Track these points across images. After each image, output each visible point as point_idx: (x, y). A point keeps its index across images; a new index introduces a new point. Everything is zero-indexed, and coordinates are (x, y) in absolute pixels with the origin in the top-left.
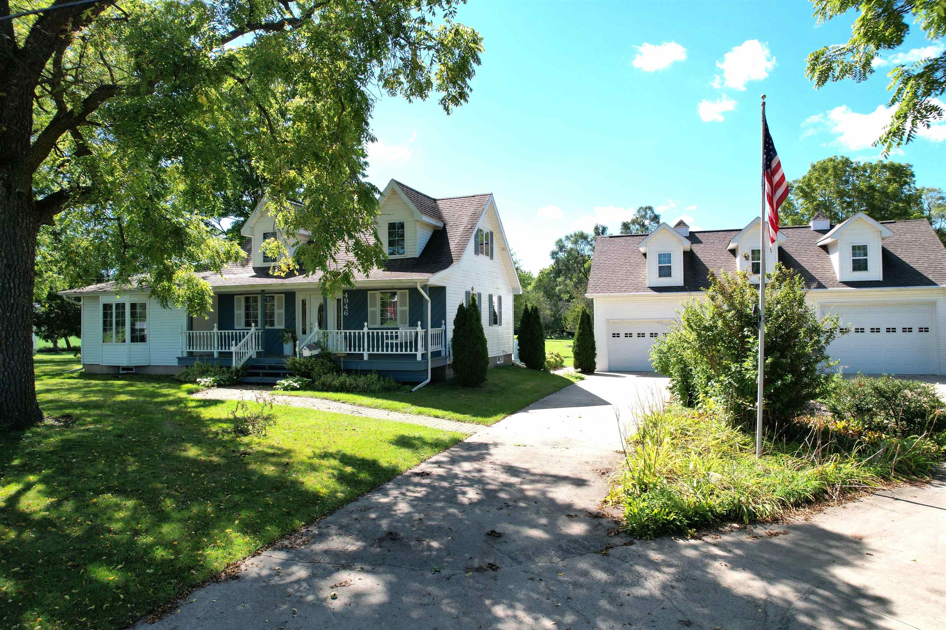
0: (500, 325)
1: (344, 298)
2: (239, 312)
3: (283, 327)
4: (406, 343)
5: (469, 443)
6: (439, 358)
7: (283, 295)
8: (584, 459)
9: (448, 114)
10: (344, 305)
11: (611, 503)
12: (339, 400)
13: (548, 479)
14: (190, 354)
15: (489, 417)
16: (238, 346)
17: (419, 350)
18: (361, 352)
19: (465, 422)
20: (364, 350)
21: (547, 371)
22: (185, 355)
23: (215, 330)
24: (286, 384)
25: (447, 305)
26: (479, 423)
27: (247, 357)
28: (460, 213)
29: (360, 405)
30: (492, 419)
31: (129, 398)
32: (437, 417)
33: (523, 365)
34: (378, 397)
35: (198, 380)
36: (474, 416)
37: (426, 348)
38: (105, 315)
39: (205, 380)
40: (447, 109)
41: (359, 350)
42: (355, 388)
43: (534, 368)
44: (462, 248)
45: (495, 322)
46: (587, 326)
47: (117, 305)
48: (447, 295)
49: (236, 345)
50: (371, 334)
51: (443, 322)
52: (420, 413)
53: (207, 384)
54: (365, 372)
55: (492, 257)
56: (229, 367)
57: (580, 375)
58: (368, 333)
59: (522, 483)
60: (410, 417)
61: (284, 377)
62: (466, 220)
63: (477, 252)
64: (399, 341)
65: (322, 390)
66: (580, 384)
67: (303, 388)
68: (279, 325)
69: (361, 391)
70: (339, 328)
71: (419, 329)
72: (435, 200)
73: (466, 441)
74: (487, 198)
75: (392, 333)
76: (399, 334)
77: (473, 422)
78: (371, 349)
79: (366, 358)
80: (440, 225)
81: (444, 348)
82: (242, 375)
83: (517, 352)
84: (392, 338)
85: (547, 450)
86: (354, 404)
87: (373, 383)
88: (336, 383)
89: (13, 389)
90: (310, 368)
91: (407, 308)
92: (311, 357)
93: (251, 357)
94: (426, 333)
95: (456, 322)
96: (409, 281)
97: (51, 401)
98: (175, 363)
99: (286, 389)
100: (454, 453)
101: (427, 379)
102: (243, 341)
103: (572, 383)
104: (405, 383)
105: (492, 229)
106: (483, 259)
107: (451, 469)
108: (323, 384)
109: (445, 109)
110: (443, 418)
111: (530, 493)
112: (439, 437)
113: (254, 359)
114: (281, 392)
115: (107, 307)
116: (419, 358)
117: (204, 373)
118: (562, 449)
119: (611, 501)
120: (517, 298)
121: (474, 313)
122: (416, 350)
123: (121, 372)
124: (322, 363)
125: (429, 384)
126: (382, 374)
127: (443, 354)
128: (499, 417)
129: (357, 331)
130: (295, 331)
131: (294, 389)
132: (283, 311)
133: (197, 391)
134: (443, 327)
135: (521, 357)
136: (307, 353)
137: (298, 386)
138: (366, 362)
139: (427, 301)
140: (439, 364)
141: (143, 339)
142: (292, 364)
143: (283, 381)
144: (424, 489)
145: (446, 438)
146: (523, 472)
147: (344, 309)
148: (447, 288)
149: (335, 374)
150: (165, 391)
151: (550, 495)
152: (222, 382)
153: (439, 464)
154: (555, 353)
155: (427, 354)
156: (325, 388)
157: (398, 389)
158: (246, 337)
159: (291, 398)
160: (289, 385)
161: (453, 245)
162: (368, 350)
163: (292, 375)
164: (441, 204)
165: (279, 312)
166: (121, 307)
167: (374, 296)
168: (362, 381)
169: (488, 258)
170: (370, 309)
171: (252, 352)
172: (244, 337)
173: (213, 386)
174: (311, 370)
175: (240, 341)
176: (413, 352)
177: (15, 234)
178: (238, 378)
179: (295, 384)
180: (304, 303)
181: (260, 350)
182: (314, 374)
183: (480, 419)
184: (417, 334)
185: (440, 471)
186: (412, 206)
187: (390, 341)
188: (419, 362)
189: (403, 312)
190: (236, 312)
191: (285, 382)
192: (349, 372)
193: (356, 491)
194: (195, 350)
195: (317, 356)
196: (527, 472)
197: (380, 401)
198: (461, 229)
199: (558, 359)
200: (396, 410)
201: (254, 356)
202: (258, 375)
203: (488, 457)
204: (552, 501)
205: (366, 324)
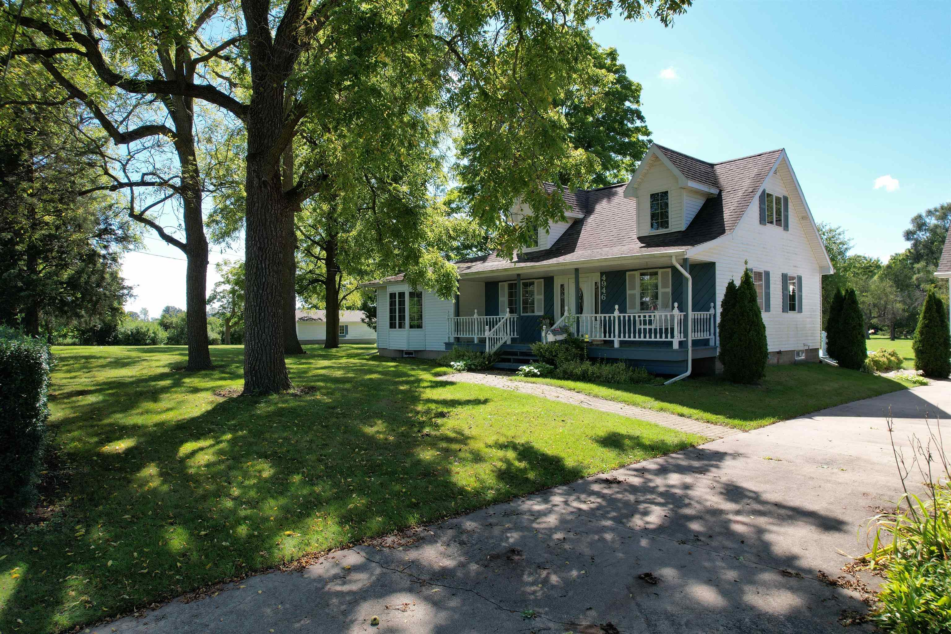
0: (800, 311)
1: (602, 280)
2: (503, 299)
3: (542, 313)
4: (666, 330)
5: (703, 450)
6: (707, 347)
7: (542, 280)
8: (864, 490)
9: (666, 25)
10: (602, 288)
11: (872, 565)
12: (574, 389)
13: (782, 512)
14: (458, 339)
15: (751, 420)
16: (492, 330)
17: (676, 337)
18: (612, 339)
19: (716, 424)
20: (614, 337)
21: (867, 371)
22: (452, 340)
23: (476, 316)
24: (527, 370)
25: (717, 284)
26: (734, 427)
27: (502, 342)
28: (741, 176)
29: (596, 396)
30: (754, 423)
31: (379, 376)
32: (682, 415)
33: (834, 363)
34: (618, 389)
35: (452, 363)
36: (730, 418)
37: (686, 336)
38: (392, 304)
39: (458, 364)
40: (664, 20)
41: (610, 337)
42: (599, 377)
43: (848, 367)
44: (739, 214)
45: (792, 308)
46: (935, 315)
47: (400, 293)
48: (717, 272)
49: (490, 330)
50: (622, 318)
51: (712, 304)
52: (662, 409)
53: (459, 368)
54: (612, 361)
55: (786, 228)
56: (482, 353)
57: (921, 378)
58: (619, 317)
59: (738, 513)
60: (647, 412)
61: (527, 362)
62: (747, 183)
63: (763, 220)
64: (653, 327)
65: (559, 378)
66: (919, 391)
67: (543, 375)
68: (539, 312)
69: (604, 382)
70: (597, 313)
71: (676, 312)
72: (712, 166)
73: (700, 447)
74: (777, 155)
75: (645, 316)
76: (652, 318)
77: (727, 425)
78: (622, 335)
79: (616, 345)
80: (715, 191)
81: (712, 336)
82: (494, 360)
83: (824, 346)
84: (645, 324)
85: (809, 469)
86: (589, 394)
87: (619, 373)
88: (578, 371)
89: (264, 358)
90: (554, 354)
91: (669, 290)
92: (556, 342)
93: (506, 342)
94: (686, 317)
95: (724, 304)
96: (663, 256)
98: (443, 348)
99: (527, 375)
100: (670, 460)
101: (687, 371)
102: (496, 327)
103: (904, 388)
104: (658, 375)
105: (786, 194)
106: (773, 230)
107: (650, 480)
108: (565, 372)
109: (662, 20)
110: (689, 417)
111: (738, 528)
112: (665, 438)
113: (508, 345)
114: (522, 378)
115: (392, 296)
116: (676, 346)
117: (458, 358)
118: (835, 470)
119: (873, 563)
120: (825, 279)
121: (747, 292)
122: (672, 337)
123: (405, 356)
124: (567, 349)
125: (689, 377)
126: (632, 363)
127: (712, 343)
128: (764, 422)
129: (607, 315)
130: (553, 317)
131: (534, 375)
132: (542, 297)
133: (445, 374)
134: (712, 311)
135: (830, 352)
136: (551, 338)
137: (539, 373)
138: (617, 349)
139: (687, 279)
140: (703, 354)
141: (420, 326)
142: (537, 350)
143: (524, 367)
144: (599, 500)
145: (671, 440)
146: (750, 498)
147: (602, 293)
148: (717, 265)
149: (578, 361)
150: (413, 373)
151: (768, 537)
152: (473, 367)
153: (642, 471)
154: (890, 351)
155: (687, 342)
156: (566, 376)
157: (648, 381)
158: (499, 324)
159: (527, 384)
160: (529, 372)
161: (727, 214)
162: (620, 337)
163: (535, 361)
164: (718, 170)
165: (539, 298)
166: (402, 295)
167: (632, 278)
168: (606, 369)
169: (780, 229)
170: (628, 292)
171: (506, 338)
172: (500, 321)
173: (464, 370)
174: (555, 356)
175: (493, 327)
176: (669, 339)
177: (266, 220)
178: (489, 363)
179: (536, 371)
180: (562, 286)
181: (516, 336)
182: (558, 361)
183: (737, 422)
184: (672, 317)
185: (636, 481)
186: (676, 171)
187: (642, 327)
188: (676, 351)
189: (664, 294)
190: (501, 299)
191: (526, 368)
192: (593, 360)
193: (514, 491)
194: (462, 336)
195: (561, 342)
196: (756, 497)
197: (619, 393)
198: (740, 194)
199: (893, 358)
200: (635, 404)
201: (509, 342)
202: (509, 361)
203: (713, 469)
204: (766, 546)
205: (617, 307)
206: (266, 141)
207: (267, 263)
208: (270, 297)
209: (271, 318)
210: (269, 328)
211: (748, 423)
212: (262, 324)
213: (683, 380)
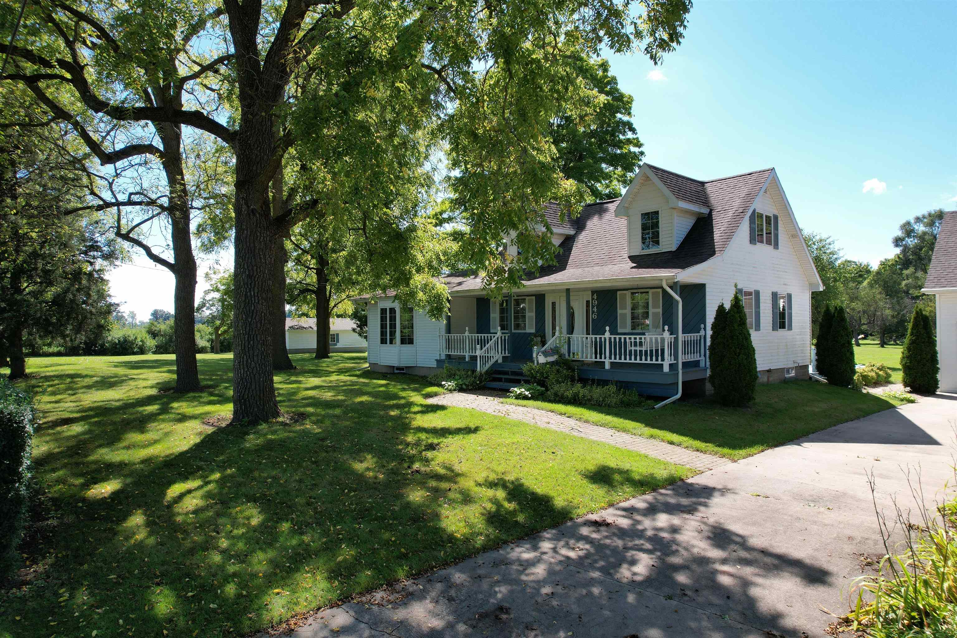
0: (790, 328)
1: (593, 299)
2: (495, 315)
3: (533, 331)
4: (657, 351)
5: (692, 485)
6: (697, 369)
7: (534, 297)
8: (848, 532)
9: (656, 63)
10: (593, 307)
11: (855, 625)
12: (565, 414)
13: (768, 560)
14: (449, 357)
15: (740, 448)
16: (484, 349)
17: (666, 360)
18: (603, 360)
19: (705, 452)
20: (605, 358)
21: (857, 389)
22: (443, 357)
23: (467, 334)
24: (519, 392)
25: (707, 305)
26: (723, 456)
27: (493, 361)
28: (731, 195)
29: (587, 421)
30: (743, 452)
31: (370, 399)
32: (672, 443)
33: (823, 379)
34: (608, 414)
35: (443, 383)
36: (719, 446)
37: (676, 358)
38: (383, 319)
39: (449, 383)
40: (653, 58)
41: (601, 358)
42: (589, 400)
43: (836, 385)
44: (729, 236)
45: (782, 326)
46: (923, 331)
47: (391, 309)
48: (707, 294)
49: (481, 349)
50: (613, 340)
51: (702, 326)
52: (652, 436)
53: (450, 387)
54: (603, 383)
55: (776, 246)
56: (474, 371)
57: (909, 396)
58: (610, 339)
59: (724, 561)
60: (638, 439)
61: (517, 383)
62: (737, 203)
63: (752, 241)
64: (644, 349)
65: (550, 401)
66: (905, 410)
67: (534, 398)
68: (530, 329)
69: (594, 405)
70: (588, 333)
71: (666, 334)
72: (703, 184)
73: (690, 481)
74: (767, 174)
75: (635, 338)
76: (643, 340)
77: (716, 453)
78: (613, 356)
79: (607, 366)
80: (705, 211)
81: (703, 358)
82: (486, 379)
83: (814, 363)
84: (635, 345)
85: (797, 508)
86: (580, 419)
87: (610, 395)
88: (569, 394)
89: (253, 387)
90: (545, 375)
91: (660, 310)
92: (547, 363)
93: (497, 361)
94: (676, 339)
95: (714, 327)
96: (654, 279)
97: (311, 398)
98: (434, 364)
99: (518, 397)
100: (660, 497)
101: (677, 394)
102: (487, 346)
103: (893, 407)
104: (649, 397)
105: (776, 213)
106: (763, 249)
107: (639, 522)
108: (556, 394)
109: (651, 57)
110: (679, 445)
111: (725, 580)
112: (655, 472)
113: (500, 364)
114: (513, 400)
115: (383, 311)
116: (666, 369)
117: (450, 377)
118: (822, 509)
119: (856, 623)
120: (815, 296)
121: (737, 316)
122: (663, 360)
123: (396, 371)
124: (558, 371)
125: (679, 400)
126: (623, 386)
127: (702, 364)
128: (753, 450)
129: (598, 337)
130: (544, 335)
131: (525, 398)
132: (533, 314)
133: (436, 394)
134: (702, 333)
135: (820, 368)
136: (542, 359)
137: (530, 396)
138: (607, 371)
139: (677, 302)
140: (694, 376)
141: (411, 341)
142: (529, 371)
143: (516, 389)
144: (587, 546)
145: (661, 473)
146: (736, 543)
147: (593, 312)
148: (707, 286)
149: (569, 383)
150: (403, 394)
151: (754, 592)
152: (464, 387)
153: (630, 511)
154: (878, 365)
155: (677, 364)
156: (557, 399)
157: (639, 404)
158: (490, 343)
159: (518, 407)
160: (520, 394)
161: (718, 235)
162: (610, 358)
163: (527, 382)
164: (709, 188)
165: (530, 315)
167: (624, 297)
168: (597, 392)
169: (770, 248)
170: (619, 311)
171: (497, 356)
172: (491, 340)
173: (455, 390)
174: (546, 378)
175: (485, 346)
176: (660, 362)
178: (481, 382)
179: (527, 393)
180: (554, 304)
181: (507, 355)
182: (548, 383)
183: (726, 451)
184: (663, 340)
185: (624, 523)
186: (667, 191)
187: (633, 348)
188: (666, 374)
189: (655, 314)
190: (492, 315)
191: (518, 390)
192: (584, 381)
193: (504, 537)
194: (453, 353)
195: (552, 363)
196: (743, 542)
197: (609, 418)
198: (730, 214)
199: (881, 373)
200: (625, 431)
201: (500, 361)
202: (500, 380)
203: (702, 508)
204: (751, 602)
205: (607, 328)
206: (254, 168)
207: (256, 291)
208: (259, 325)
209: (260, 346)
210: (257, 355)
211: (736, 452)
212: (251, 352)
213: (674, 403)
